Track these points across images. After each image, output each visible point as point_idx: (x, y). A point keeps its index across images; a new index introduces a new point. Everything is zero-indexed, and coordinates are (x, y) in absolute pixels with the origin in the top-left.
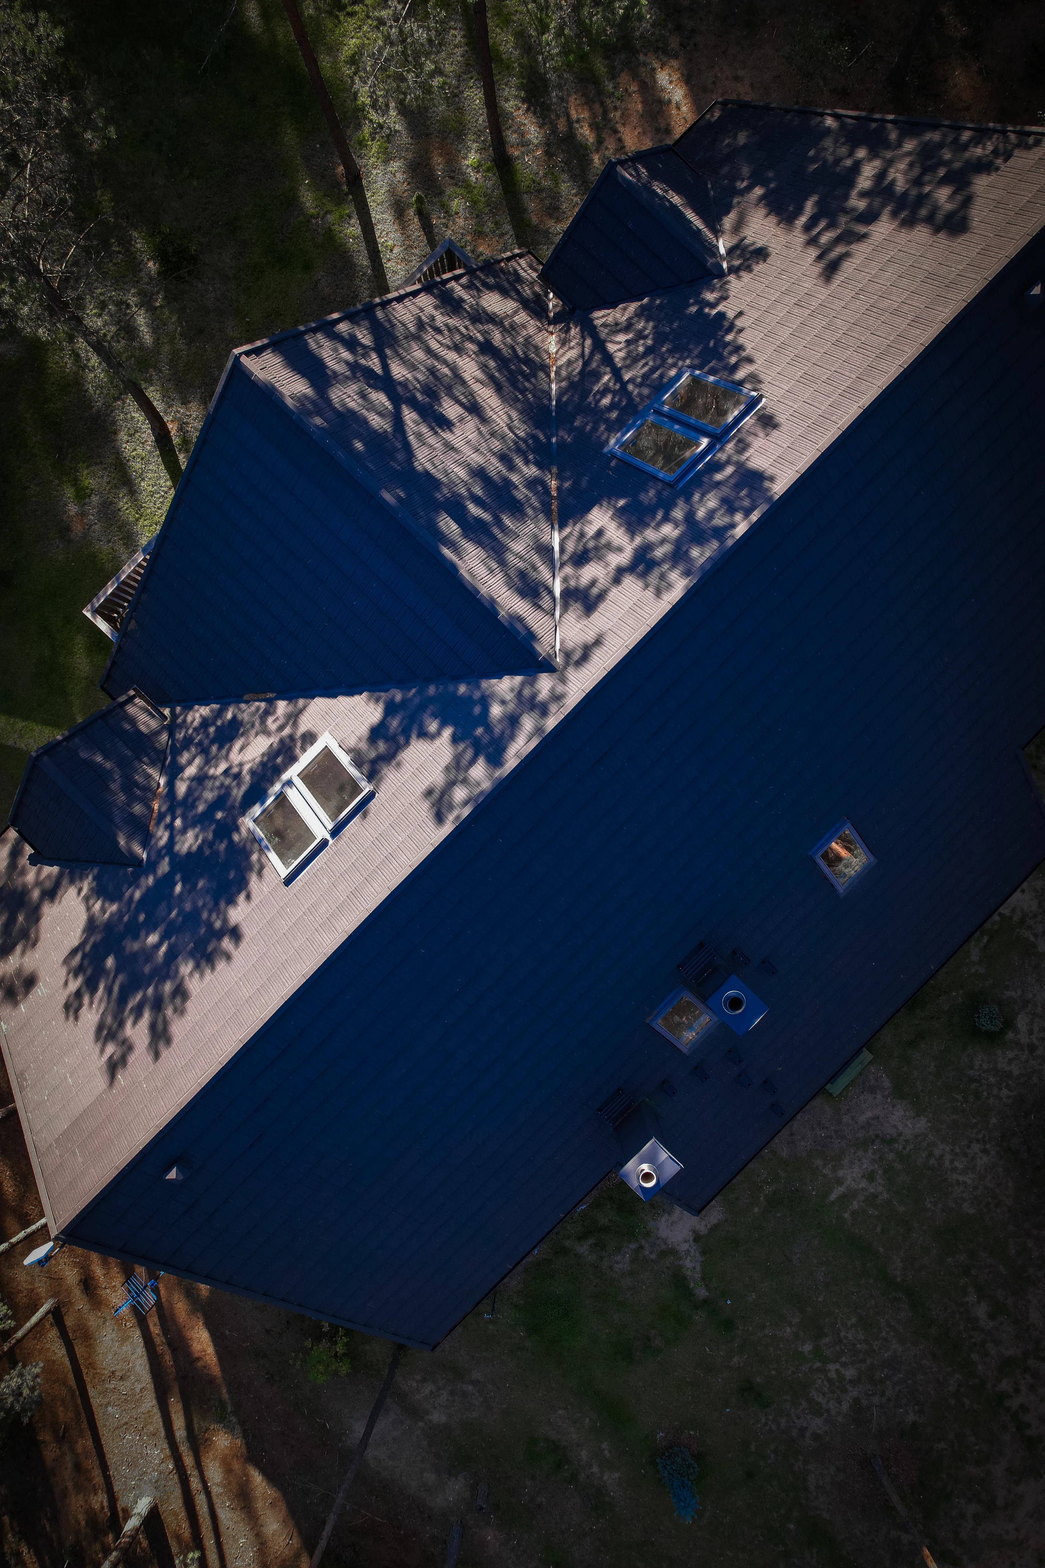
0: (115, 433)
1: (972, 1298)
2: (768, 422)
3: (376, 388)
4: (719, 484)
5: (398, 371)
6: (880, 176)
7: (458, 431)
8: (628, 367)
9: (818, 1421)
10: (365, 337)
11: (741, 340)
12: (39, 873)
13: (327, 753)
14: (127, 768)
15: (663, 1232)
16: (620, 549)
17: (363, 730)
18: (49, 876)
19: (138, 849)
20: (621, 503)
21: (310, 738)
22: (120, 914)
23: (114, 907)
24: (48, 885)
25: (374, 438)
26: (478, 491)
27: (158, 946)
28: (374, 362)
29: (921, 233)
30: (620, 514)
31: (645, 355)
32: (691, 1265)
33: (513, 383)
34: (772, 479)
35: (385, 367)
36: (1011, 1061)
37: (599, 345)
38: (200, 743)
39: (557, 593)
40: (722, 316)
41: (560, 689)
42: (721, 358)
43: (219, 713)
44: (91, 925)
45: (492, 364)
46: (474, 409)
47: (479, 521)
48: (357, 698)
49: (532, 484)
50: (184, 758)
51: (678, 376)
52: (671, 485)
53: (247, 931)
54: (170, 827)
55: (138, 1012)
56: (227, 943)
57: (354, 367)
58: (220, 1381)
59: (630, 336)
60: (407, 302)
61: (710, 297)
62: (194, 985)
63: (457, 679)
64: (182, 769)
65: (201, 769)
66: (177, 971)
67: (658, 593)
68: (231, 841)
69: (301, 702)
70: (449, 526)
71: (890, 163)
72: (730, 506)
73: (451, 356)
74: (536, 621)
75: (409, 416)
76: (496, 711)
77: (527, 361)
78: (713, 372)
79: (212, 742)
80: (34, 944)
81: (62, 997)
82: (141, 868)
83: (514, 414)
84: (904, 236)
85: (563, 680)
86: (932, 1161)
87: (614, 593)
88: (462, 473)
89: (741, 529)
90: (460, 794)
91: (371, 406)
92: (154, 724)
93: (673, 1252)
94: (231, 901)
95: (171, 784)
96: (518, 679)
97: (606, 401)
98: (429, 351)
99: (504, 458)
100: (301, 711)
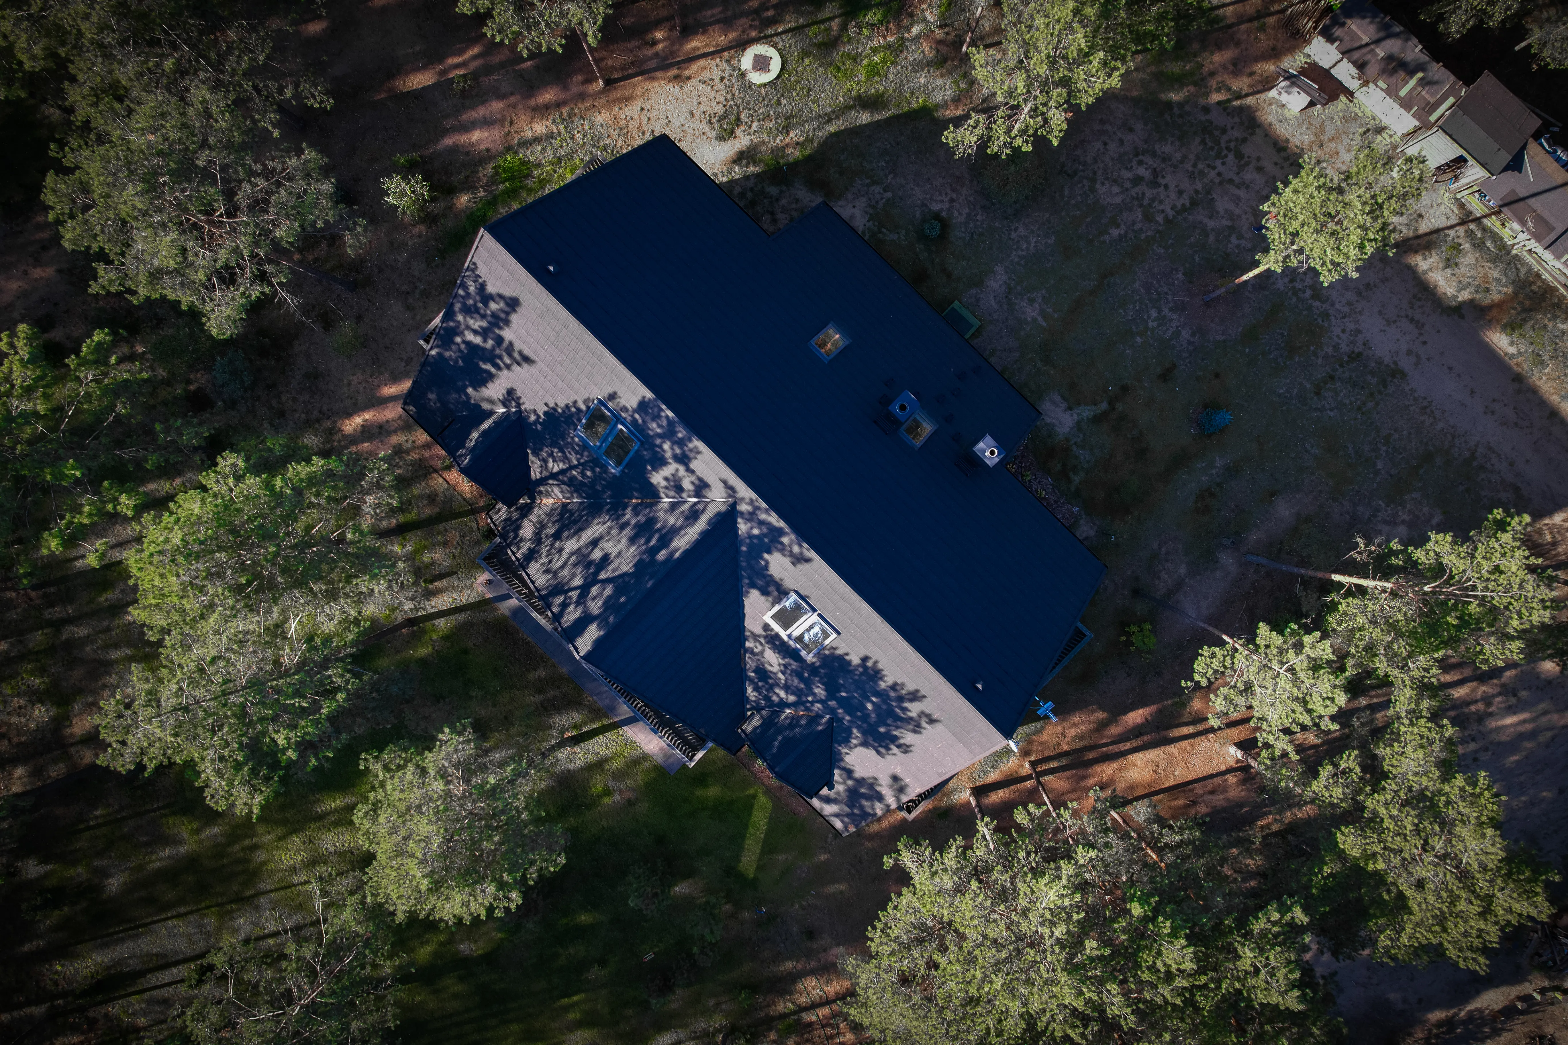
0: (569, 771)
1: (1106, 238)
2: (613, 396)
3: (588, 593)
4: (643, 421)
5: (578, 582)
6: (475, 332)
7: (610, 551)
8: (570, 461)
9: (1184, 333)
10: (560, 599)
11: (562, 405)
12: (838, 783)
13: (774, 617)
14: (780, 730)
15: (1066, 430)
16: (677, 470)
17: (762, 599)
18: (840, 776)
19: (824, 720)
20: (649, 468)
21: (766, 627)
22: (859, 728)
23: (855, 731)
24: (845, 776)
25: (618, 592)
26: (642, 541)
27: (873, 703)
28: (574, 594)
29: (514, 318)
30: (655, 469)
31: (564, 452)
32: (1087, 412)
33: (575, 522)
34: (644, 397)
35: (576, 588)
36: (960, 214)
37: (554, 476)
38: (767, 690)
39: (695, 500)
40: (545, 413)
41: (747, 500)
42: (572, 415)
43: (751, 681)
44: (865, 744)
45: (566, 533)
46: (595, 543)
47: (658, 540)
48: (745, 602)
49: (636, 513)
50: (775, 698)
51: (579, 436)
52: (642, 443)
53: (863, 653)
54: (812, 703)
55: (905, 710)
56: (870, 664)
57: (578, 603)
58: (1160, 706)
59: (550, 460)
60: (534, 579)
61: (533, 418)
62: (890, 680)
63: (738, 551)
64: (781, 699)
65: (782, 688)
66: (884, 690)
67: (699, 453)
68: (819, 667)
69: (747, 634)
70: (662, 555)
71: (468, 327)
72: (656, 417)
73: (565, 555)
74: (711, 512)
75: (603, 575)
76: (756, 531)
77: (562, 515)
78: (580, 420)
79: (767, 683)
80: (876, 779)
81: (901, 756)
82: (835, 719)
83: (596, 521)
84: (514, 325)
85: (742, 499)
86: (1022, 262)
87: (698, 473)
88: (633, 549)
89: (670, 414)
90: (796, 549)
91: (600, 594)
92: (757, 717)
93: (1078, 423)
94: (849, 663)
95: (789, 705)
96: (739, 520)
97: (589, 473)
98: (563, 567)
99: (622, 527)
100: (752, 633)
